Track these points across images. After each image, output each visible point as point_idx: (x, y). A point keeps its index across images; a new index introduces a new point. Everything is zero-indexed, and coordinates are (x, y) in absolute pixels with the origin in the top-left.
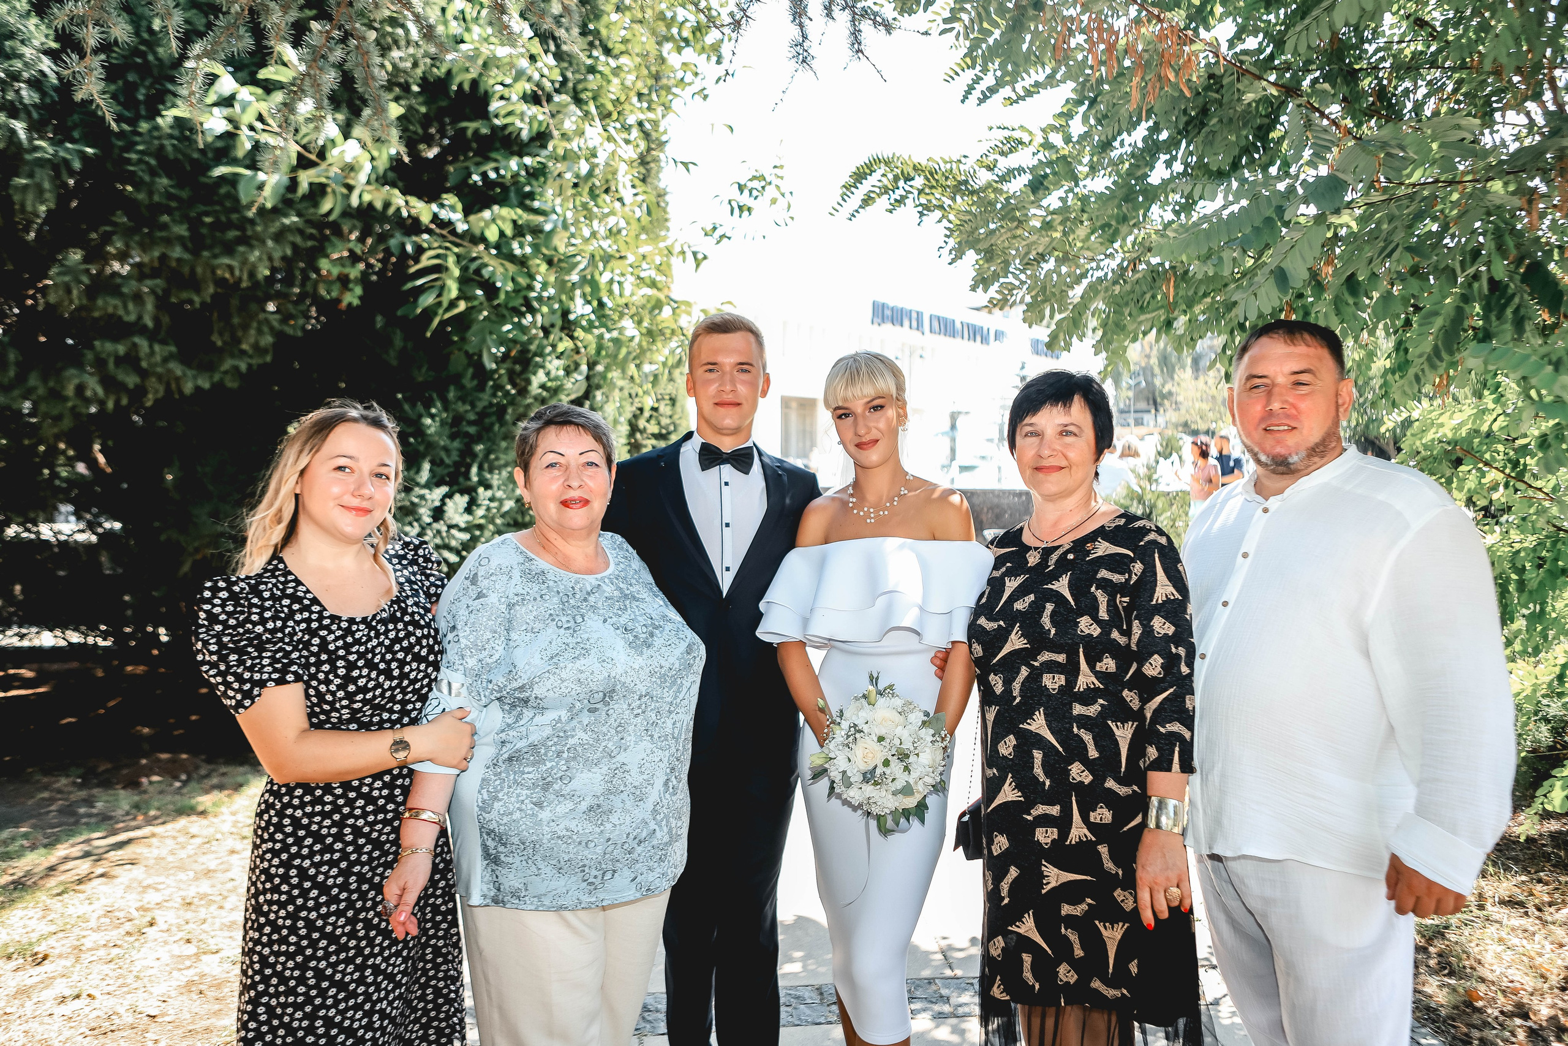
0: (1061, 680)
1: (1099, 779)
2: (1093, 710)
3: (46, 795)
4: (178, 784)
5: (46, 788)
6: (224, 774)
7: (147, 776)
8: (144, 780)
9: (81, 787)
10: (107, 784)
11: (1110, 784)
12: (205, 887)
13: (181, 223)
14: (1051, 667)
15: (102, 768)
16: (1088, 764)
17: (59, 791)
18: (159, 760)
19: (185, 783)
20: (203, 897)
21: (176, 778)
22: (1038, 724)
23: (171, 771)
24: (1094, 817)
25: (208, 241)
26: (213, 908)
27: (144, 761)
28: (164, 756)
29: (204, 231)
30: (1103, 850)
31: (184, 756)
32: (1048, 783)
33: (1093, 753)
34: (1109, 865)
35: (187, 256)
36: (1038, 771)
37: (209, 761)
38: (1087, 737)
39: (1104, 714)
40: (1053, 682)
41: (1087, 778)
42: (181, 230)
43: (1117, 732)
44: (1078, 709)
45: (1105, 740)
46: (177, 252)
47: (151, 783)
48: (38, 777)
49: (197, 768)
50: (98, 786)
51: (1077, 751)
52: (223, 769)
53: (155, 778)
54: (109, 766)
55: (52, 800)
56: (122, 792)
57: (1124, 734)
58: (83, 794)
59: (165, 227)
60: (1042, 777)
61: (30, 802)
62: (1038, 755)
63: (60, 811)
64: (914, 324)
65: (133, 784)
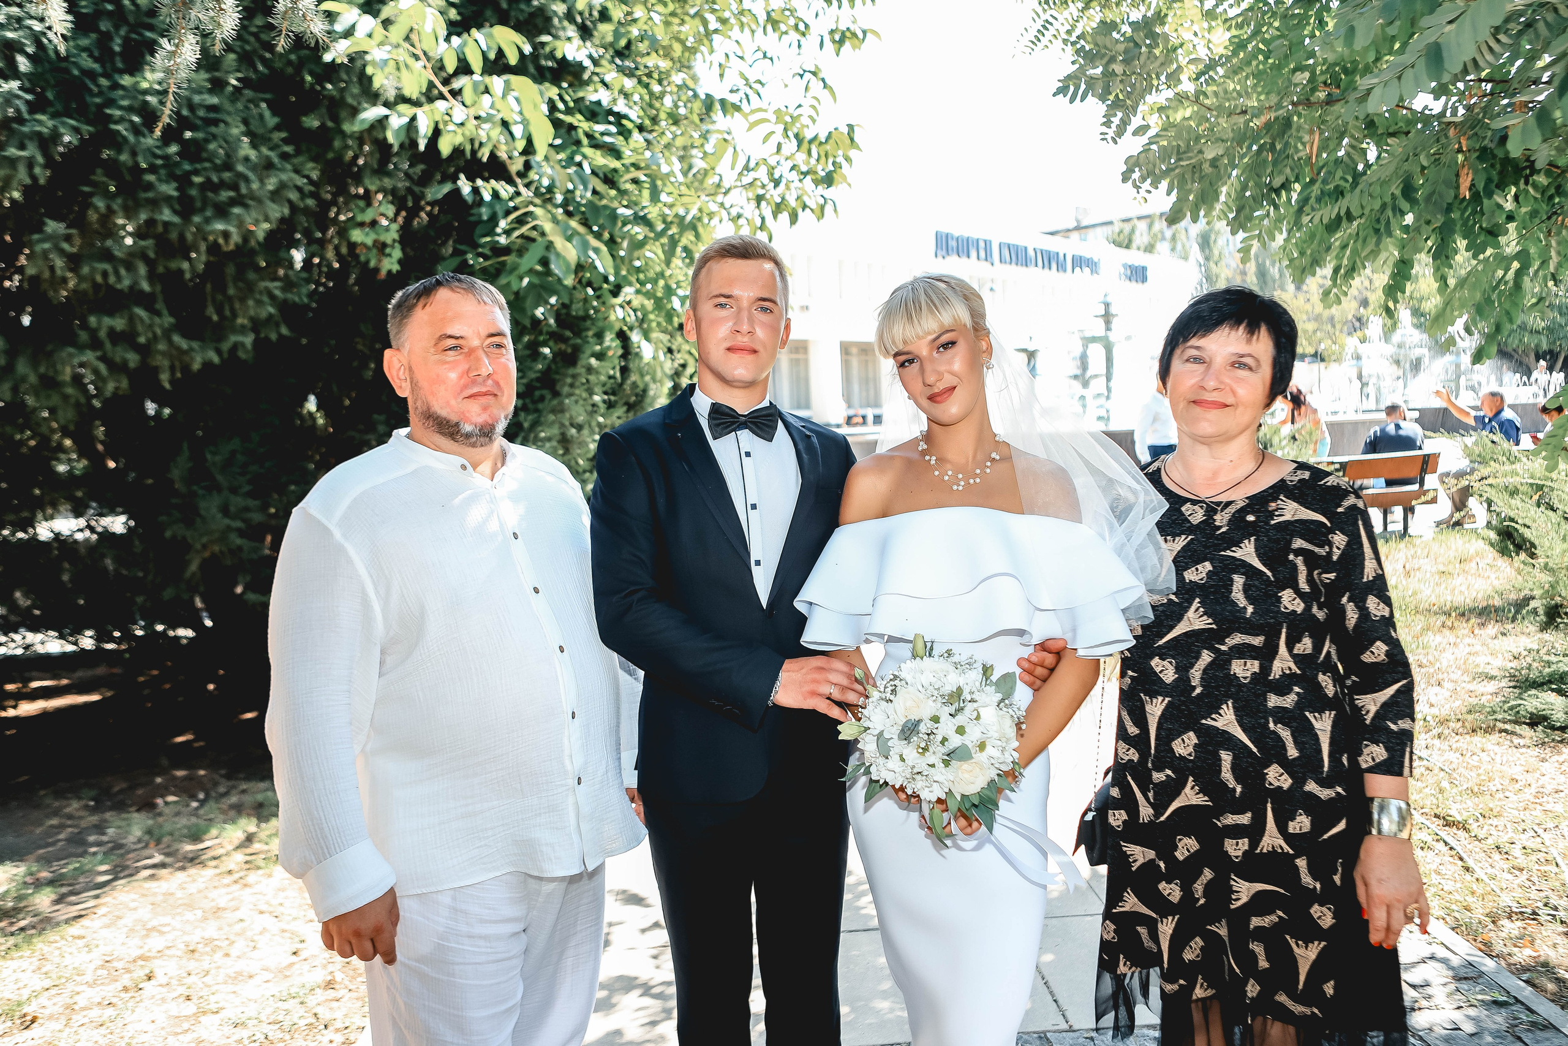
0: (1254, 666)
1: (1299, 781)
2: (1289, 701)
3: (54, 821)
4: (195, 804)
5: (56, 813)
6: (244, 791)
7: (163, 796)
8: (159, 801)
9: (94, 810)
10: (120, 807)
11: (1311, 786)
12: (211, 930)
13: (167, 182)
14: (1243, 652)
15: (116, 789)
16: (1288, 766)
17: (70, 817)
18: (175, 778)
19: (203, 803)
20: (208, 942)
21: (193, 797)
22: (1226, 719)
23: (187, 790)
24: (1293, 827)
25: (198, 204)
26: (218, 955)
27: (159, 780)
28: (180, 773)
29: (194, 192)
30: (1302, 863)
31: (202, 772)
32: (1239, 789)
33: (1293, 752)
34: (1307, 879)
35: (176, 219)
36: (1227, 775)
37: (228, 777)
38: (1285, 734)
39: (1301, 705)
40: (1243, 669)
41: (1286, 782)
42: (169, 189)
43: (1317, 725)
44: (1273, 701)
45: (1305, 735)
46: (166, 215)
47: (166, 803)
48: (48, 801)
49: (216, 784)
50: (111, 809)
51: (1274, 751)
52: (244, 786)
53: (171, 798)
54: (124, 785)
55: (62, 827)
56: (136, 815)
57: (1323, 725)
58: (94, 819)
59: (150, 186)
60: (1232, 783)
61: (38, 831)
62: (1226, 757)
63: (69, 840)
64: (982, 254)
65: (148, 806)
